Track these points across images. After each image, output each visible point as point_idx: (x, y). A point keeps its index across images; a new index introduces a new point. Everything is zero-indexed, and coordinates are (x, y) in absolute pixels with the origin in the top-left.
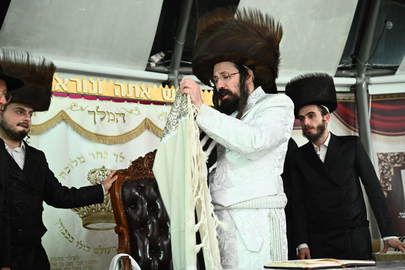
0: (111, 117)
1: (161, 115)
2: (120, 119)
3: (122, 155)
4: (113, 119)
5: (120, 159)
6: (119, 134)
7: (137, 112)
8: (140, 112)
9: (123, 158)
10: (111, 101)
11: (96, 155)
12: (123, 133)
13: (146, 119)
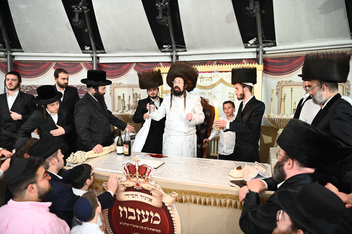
0: (207, 79)
1: (228, 76)
2: (210, 79)
3: (211, 93)
4: (208, 79)
5: (210, 95)
6: (210, 85)
7: (217, 76)
8: (219, 76)
9: (211, 94)
10: (207, 73)
11: (201, 93)
12: (211, 85)
13: (221, 79)
